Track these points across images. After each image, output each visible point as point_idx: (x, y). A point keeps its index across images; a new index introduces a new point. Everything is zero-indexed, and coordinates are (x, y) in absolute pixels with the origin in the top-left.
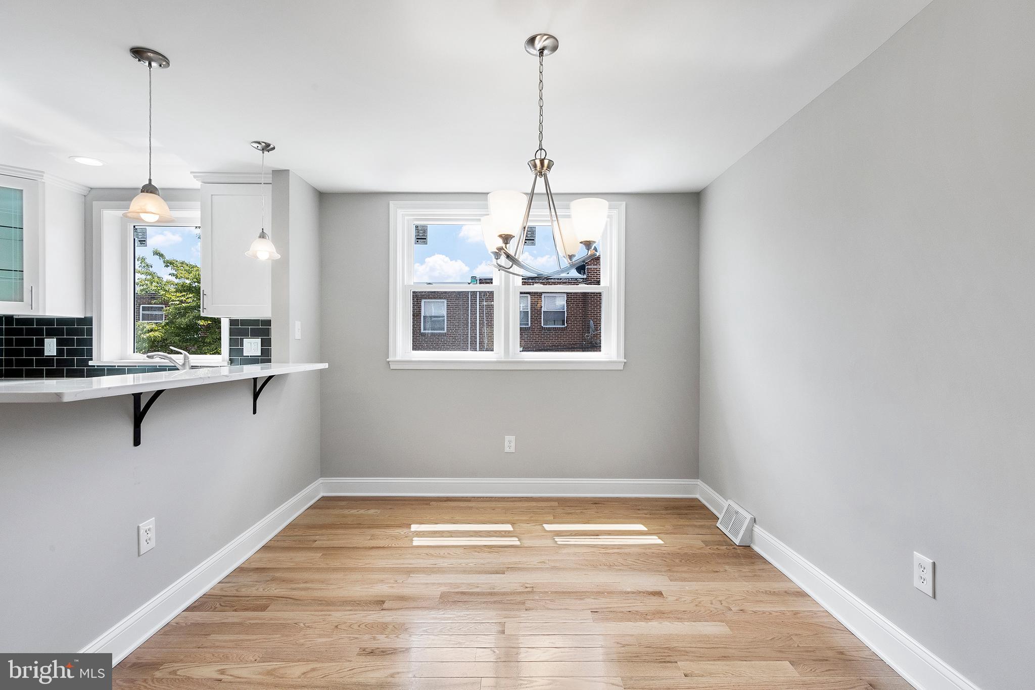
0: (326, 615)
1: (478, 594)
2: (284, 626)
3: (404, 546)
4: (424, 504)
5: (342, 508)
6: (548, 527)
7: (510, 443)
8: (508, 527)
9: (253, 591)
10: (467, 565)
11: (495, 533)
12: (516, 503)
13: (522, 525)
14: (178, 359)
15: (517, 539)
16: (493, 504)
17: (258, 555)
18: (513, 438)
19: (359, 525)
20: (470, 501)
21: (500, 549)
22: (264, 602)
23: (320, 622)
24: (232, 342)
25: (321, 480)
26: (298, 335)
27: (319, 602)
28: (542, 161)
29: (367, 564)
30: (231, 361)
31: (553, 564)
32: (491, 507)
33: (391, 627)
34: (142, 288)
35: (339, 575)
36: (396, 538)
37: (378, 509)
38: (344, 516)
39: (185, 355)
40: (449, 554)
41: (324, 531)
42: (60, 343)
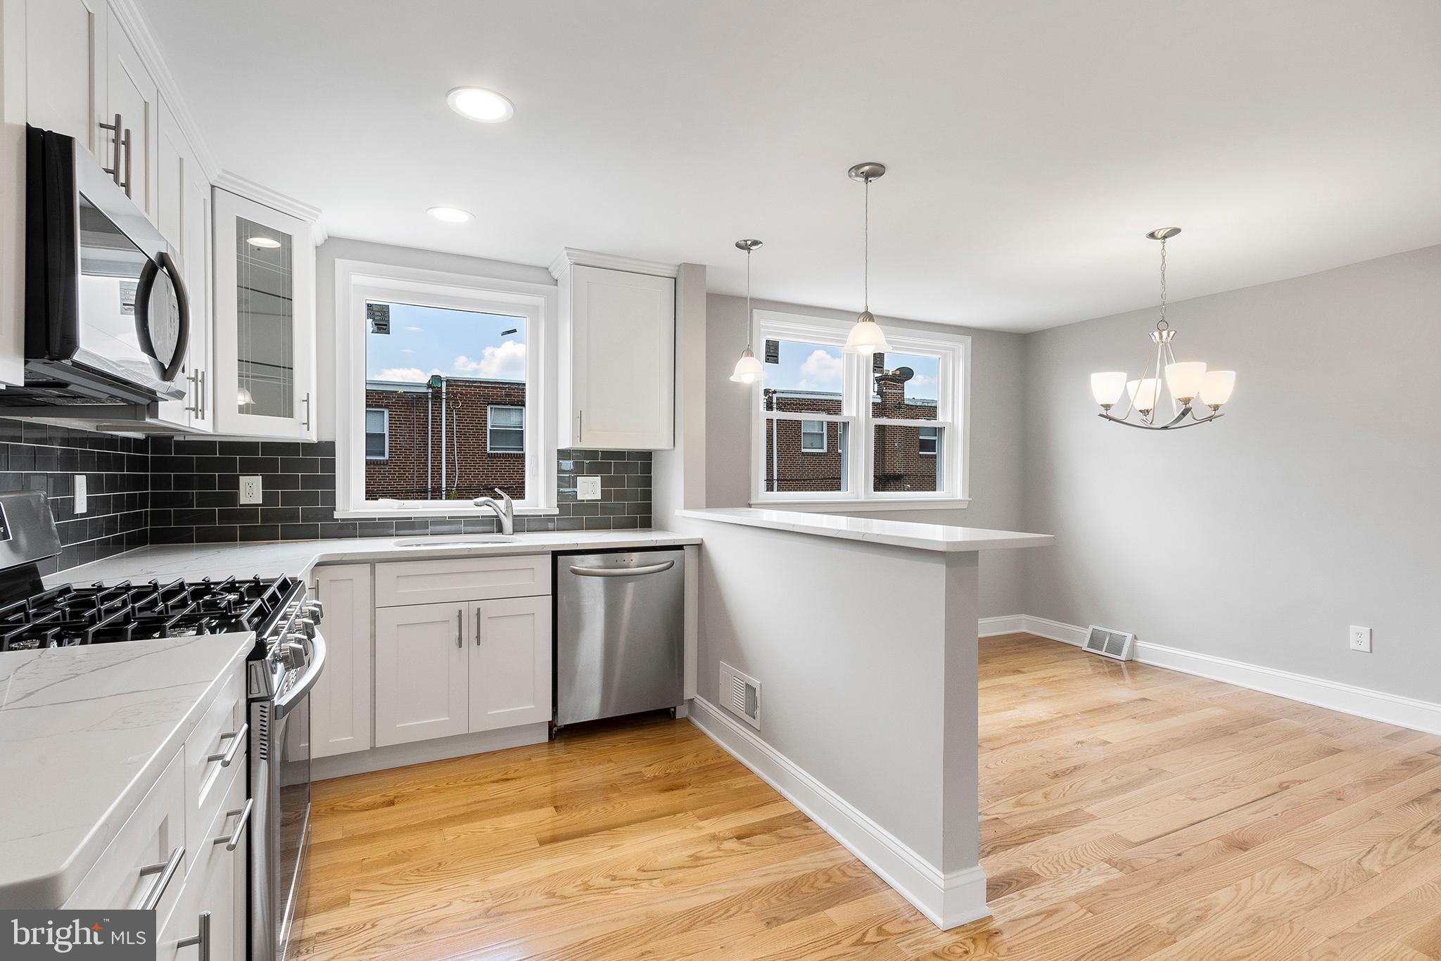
24: (562, 482)
42: (269, 483)
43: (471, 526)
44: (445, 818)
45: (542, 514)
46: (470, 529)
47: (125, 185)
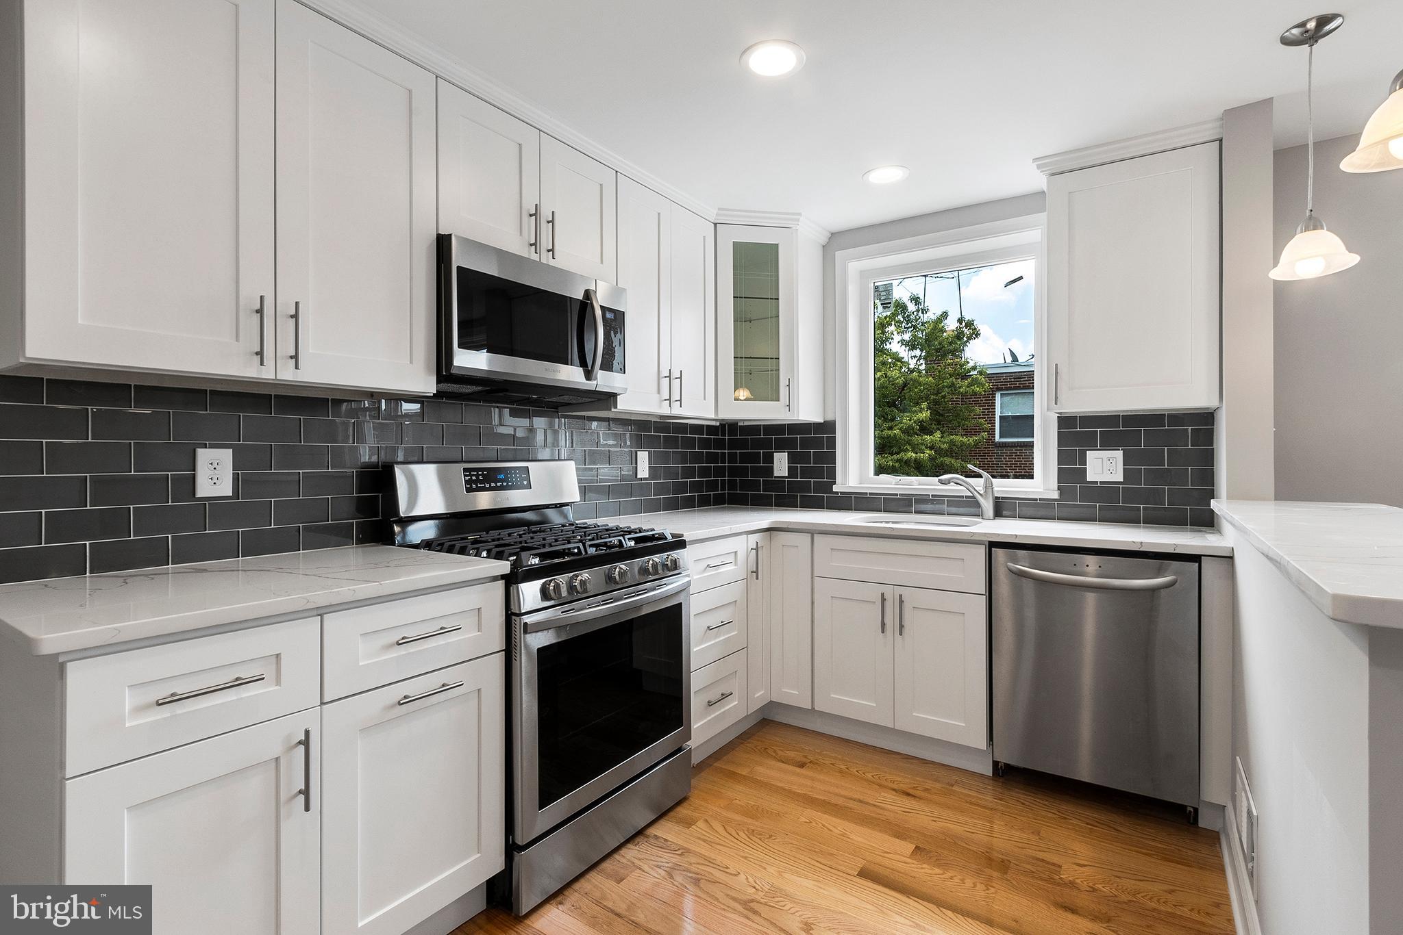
14: (977, 484)
24: (1064, 457)
30: (1062, 491)
39: (986, 479)
42: (792, 459)
43: (955, 507)
44: (821, 799)
45: (1038, 497)
46: (954, 510)
47: (552, 250)
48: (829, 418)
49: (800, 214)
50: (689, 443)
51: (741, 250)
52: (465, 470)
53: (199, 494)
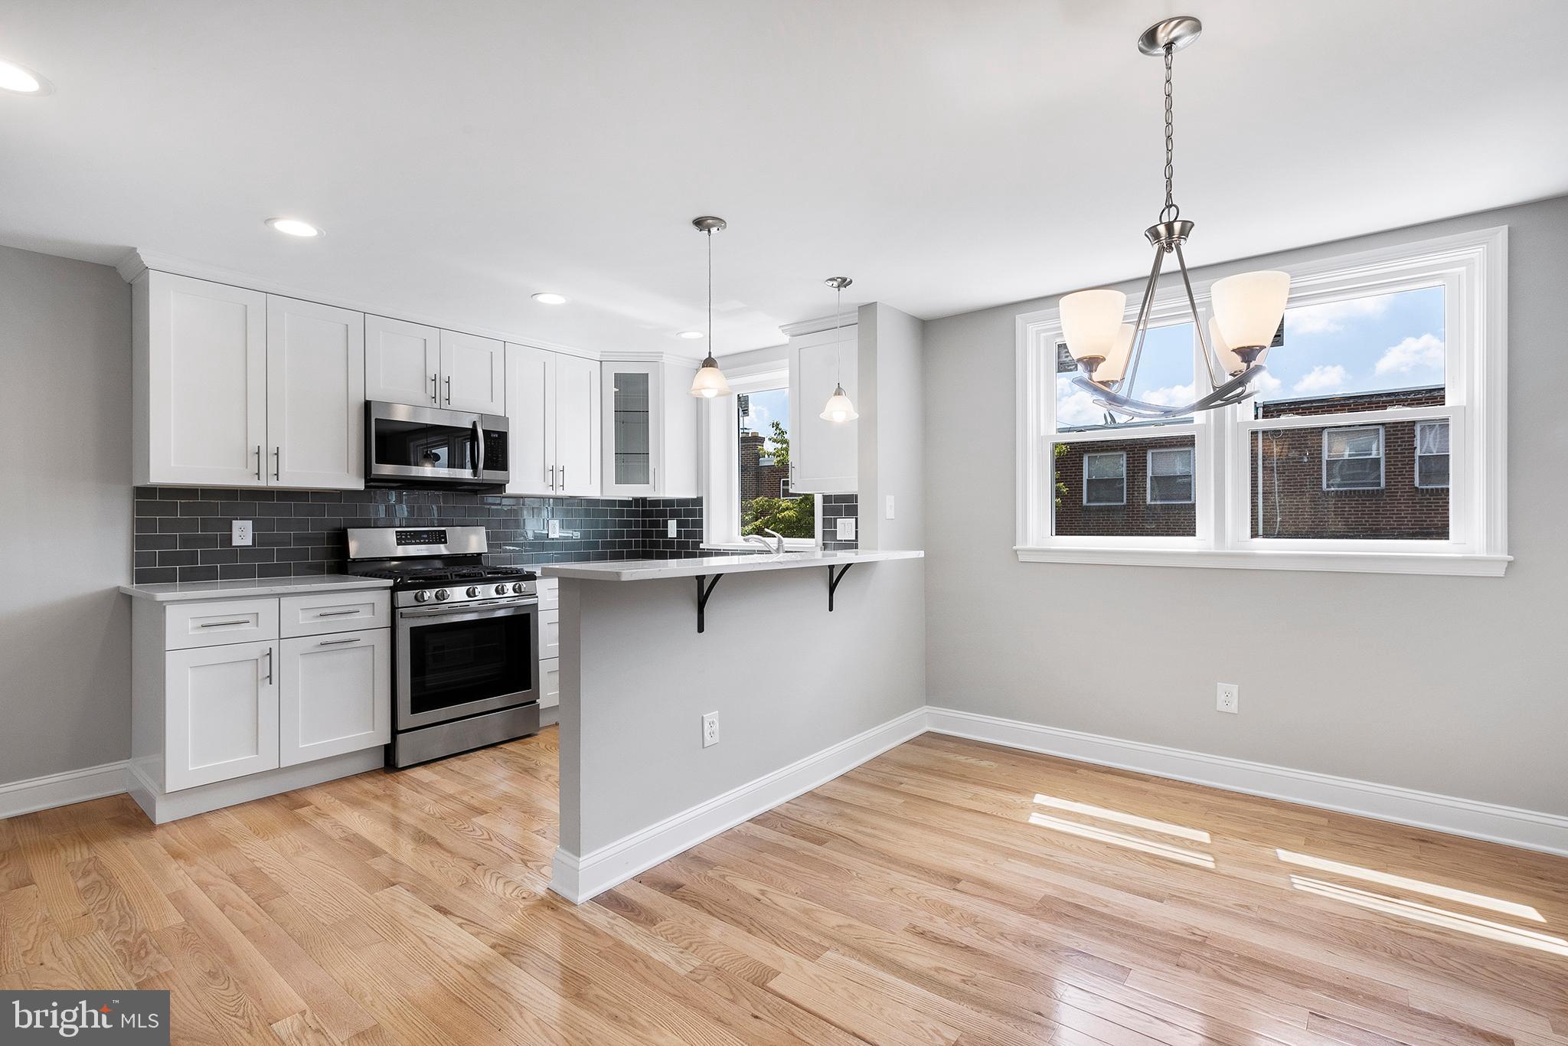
0: (884, 872)
1: (1103, 916)
2: (836, 868)
3: (1013, 819)
4: (1067, 769)
5: (948, 750)
6: (1284, 855)
7: (1228, 697)
8: (1204, 837)
9: (816, 821)
10: (1102, 870)
11: (1173, 839)
12: (1235, 801)
13: (1231, 839)
14: (772, 542)
15: (1213, 859)
16: (1188, 795)
17: (833, 783)
18: (1234, 689)
19: (963, 778)
20: (1146, 780)
21: (1171, 864)
22: (823, 836)
23: (875, 877)
24: (826, 523)
25: (926, 709)
26: (890, 513)
27: (882, 856)
28: (1169, 227)
29: (954, 828)
30: (825, 546)
31: (1265, 916)
32: (1184, 799)
33: (957, 913)
34: (778, 459)
35: (915, 832)
36: (1007, 806)
37: (996, 762)
38: (947, 761)
39: (779, 538)
40: (1080, 848)
41: (916, 774)
42: (679, 525)
47: (449, 399)
48: (700, 496)
49: (662, 353)
50: (604, 513)
51: (621, 380)
52: (397, 532)
53: (234, 544)
